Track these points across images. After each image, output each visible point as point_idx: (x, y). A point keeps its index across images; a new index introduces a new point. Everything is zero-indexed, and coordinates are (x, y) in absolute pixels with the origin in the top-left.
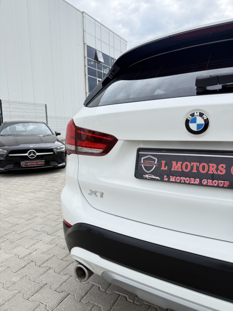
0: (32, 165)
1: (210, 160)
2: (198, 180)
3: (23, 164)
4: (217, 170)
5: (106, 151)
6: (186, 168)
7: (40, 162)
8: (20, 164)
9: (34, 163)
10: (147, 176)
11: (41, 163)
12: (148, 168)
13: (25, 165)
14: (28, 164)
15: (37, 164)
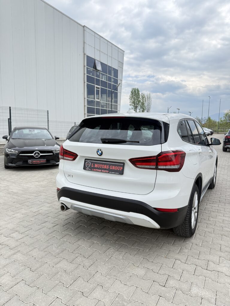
0: (37, 162)
1: (105, 164)
2: (101, 170)
3: (30, 161)
4: (106, 167)
5: (74, 159)
6: (99, 166)
7: (42, 160)
8: (27, 161)
9: (38, 161)
10: (87, 169)
11: (44, 161)
12: (88, 166)
13: (31, 162)
14: (34, 162)
15: (40, 162)
